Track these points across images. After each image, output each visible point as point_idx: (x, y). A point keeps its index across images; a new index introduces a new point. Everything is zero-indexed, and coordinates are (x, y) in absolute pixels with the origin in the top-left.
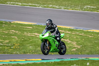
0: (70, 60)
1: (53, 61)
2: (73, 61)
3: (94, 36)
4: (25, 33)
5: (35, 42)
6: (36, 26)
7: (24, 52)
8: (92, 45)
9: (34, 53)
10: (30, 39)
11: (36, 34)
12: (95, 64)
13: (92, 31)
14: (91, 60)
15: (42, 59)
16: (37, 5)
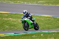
0: (31, 33)
1: (21, 34)
2: (33, 34)
3: (45, 19)
4: (4, 18)
6: (10, 14)
8: (44, 24)
9: (10, 30)
10: (7, 22)
11: (10, 19)
13: (43, 16)
15: (15, 33)
16: (10, 1)
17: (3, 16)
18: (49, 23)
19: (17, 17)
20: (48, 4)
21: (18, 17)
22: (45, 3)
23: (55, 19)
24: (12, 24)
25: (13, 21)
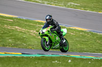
0: (51, 56)
1: (34, 56)
2: (54, 57)
3: (76, 34)
4: (6, 26)
5: (15, 35)
6: (17, 19)
7: (4, 45)
10: (10, 33)
11: (17, 27)
12: (76, 61)
13: (74, 28)
14: (73, 58)
15: (23, 54)
17: (5, 22)
18: (83, 41)
19: (29, 26)
20: (85, 10)
21: (31, 25)
22: (79, 6)
23: (93, 36)
24: (19, 37)
25: (22, 32)
